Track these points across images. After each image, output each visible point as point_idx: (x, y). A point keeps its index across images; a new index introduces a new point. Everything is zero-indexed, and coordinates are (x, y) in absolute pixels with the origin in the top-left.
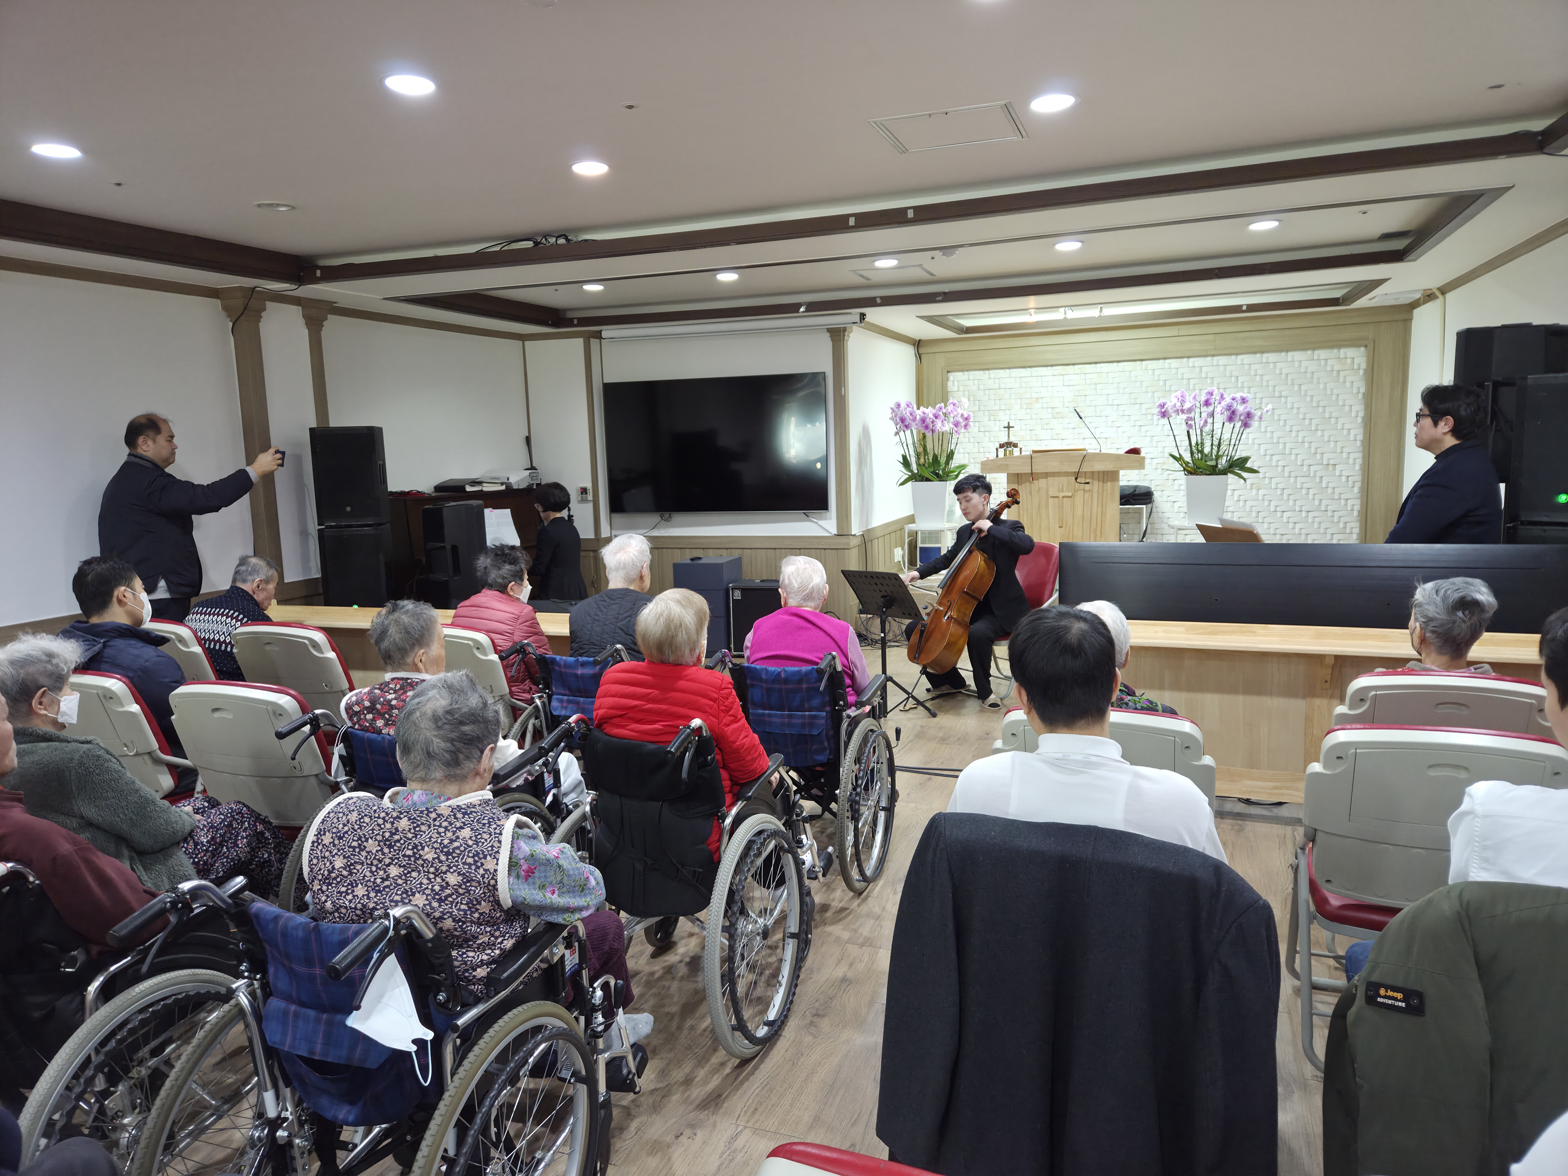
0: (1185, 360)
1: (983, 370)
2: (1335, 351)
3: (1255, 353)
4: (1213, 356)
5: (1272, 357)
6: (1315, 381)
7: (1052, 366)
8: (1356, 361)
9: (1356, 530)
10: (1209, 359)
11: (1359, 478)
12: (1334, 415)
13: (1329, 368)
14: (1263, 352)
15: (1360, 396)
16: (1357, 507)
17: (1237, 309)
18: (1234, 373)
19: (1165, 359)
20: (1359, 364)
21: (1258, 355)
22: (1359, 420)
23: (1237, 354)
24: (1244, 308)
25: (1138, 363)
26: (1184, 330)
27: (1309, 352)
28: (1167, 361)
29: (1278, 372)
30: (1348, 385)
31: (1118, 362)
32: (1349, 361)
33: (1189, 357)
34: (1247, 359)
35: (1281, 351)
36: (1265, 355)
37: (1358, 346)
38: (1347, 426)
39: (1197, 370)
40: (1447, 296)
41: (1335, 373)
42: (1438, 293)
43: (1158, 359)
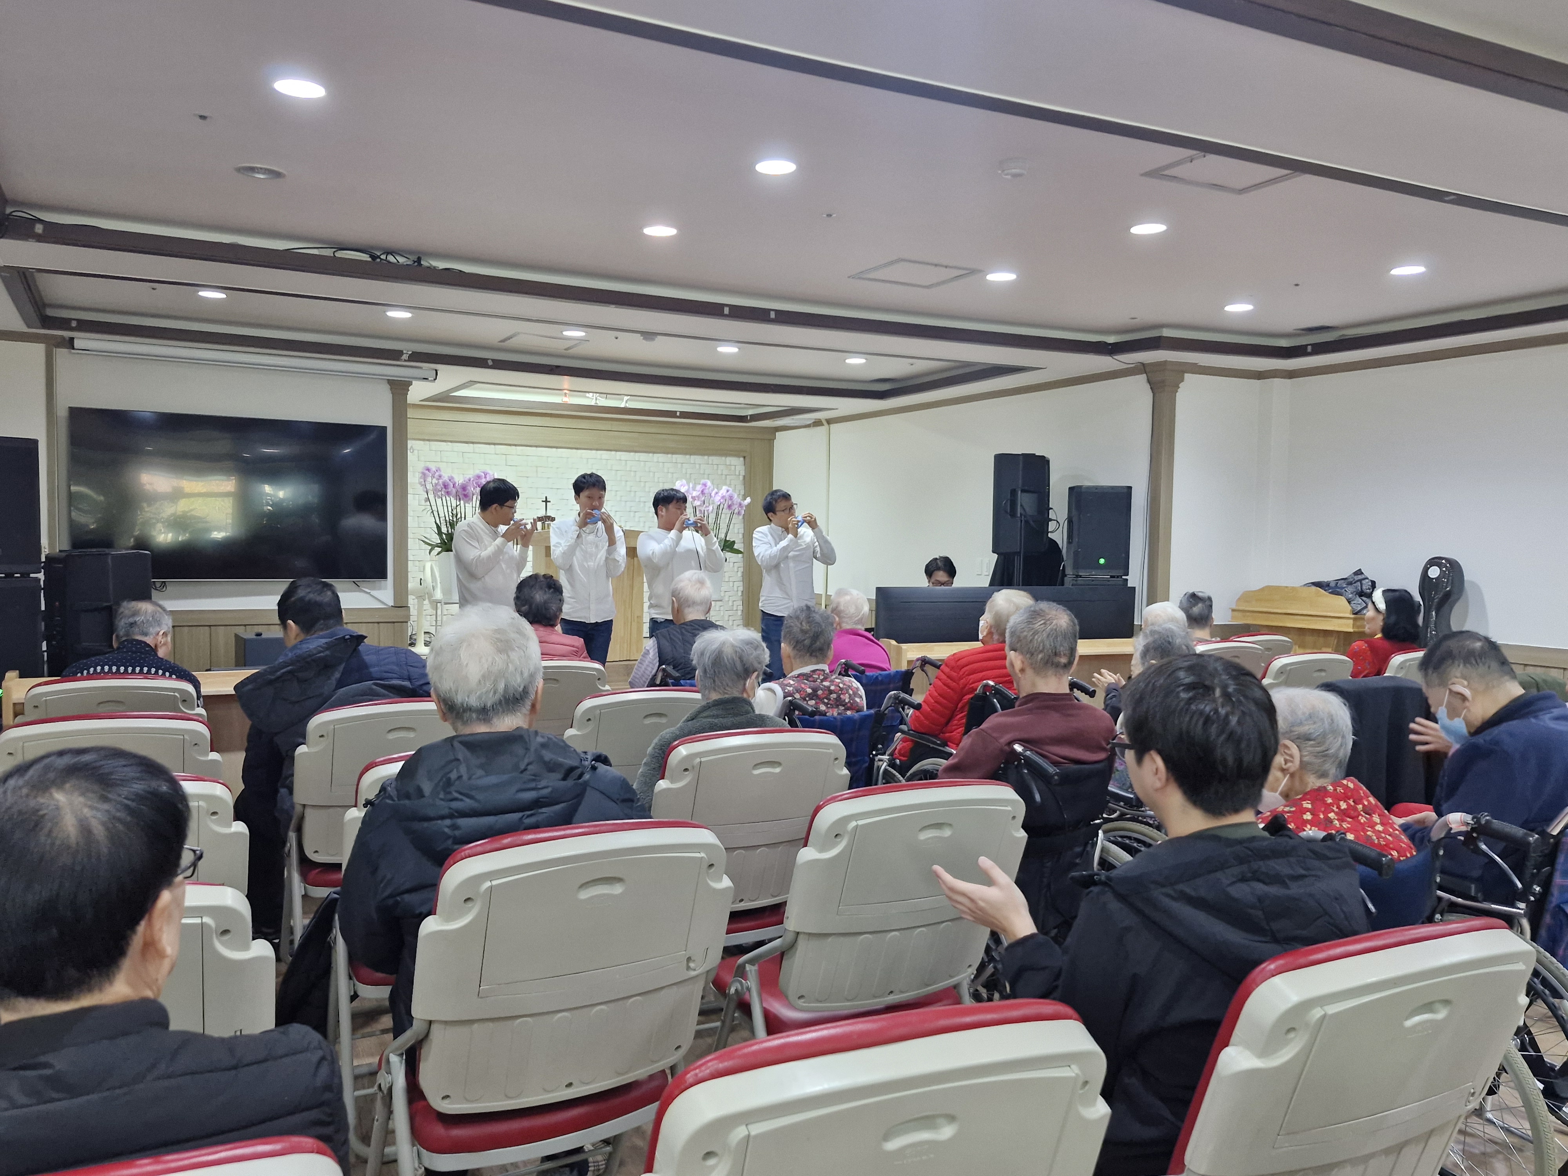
0: (613, 453)
1: (424, 440)
2: (723, 458)
3: (668, 453)
5: (679, 458)
8: (738, 468)
9: (741, 608)
11: (741, 564)
13: (720, 472)
14: (673, 453)
16: (741, 589)
17: (672, 414)
19: (597, 450)
20: (740, 471)
21: (670, 456)
24: (678, 414)
26: (615, 426)
27: (706, 457)
28: (599, 452)
32: (733, 468)
34: (661, 457)
35: (686, 454)
36: (674, 456)
37: (739, 456)
39: (624, 463)
40: (831, 426)
41: (724, 477)
42: (825, 423)
43: (591, 449)
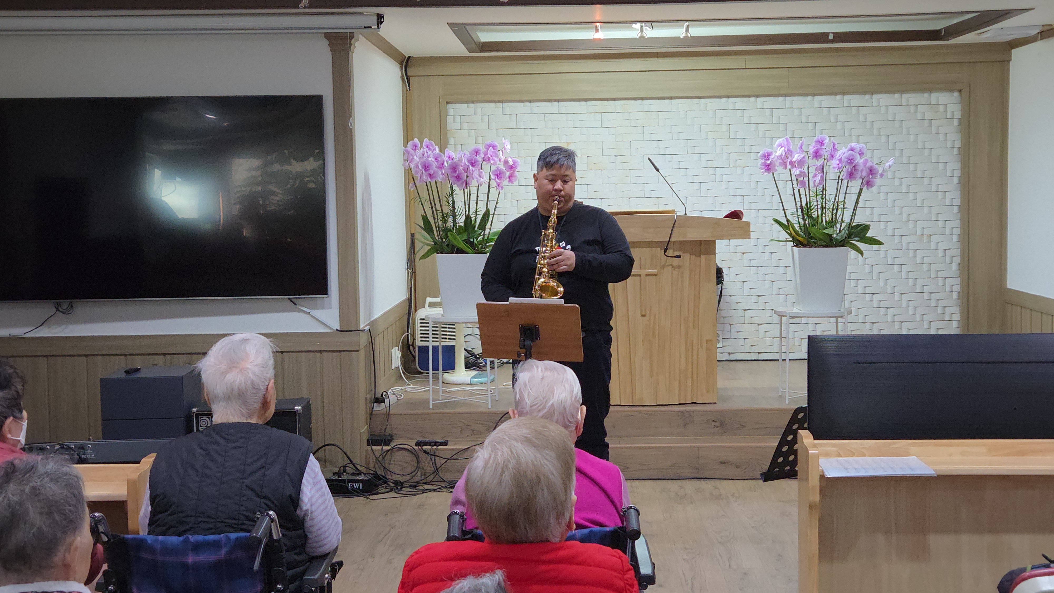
0: (752, 99)
1: (494, 102)
2: (926, 95)
3: (835, 94)
4: (786, 96)
6: (904, 131)
7: (586, 100)
8: (950, 108)
9: (957, 317)
10: (781, 99)
11: (958, 252)
12: (927, 174)
13: (919, 116)
14: (844, 93)
15: (956, 151)
16: (957, 288)
17: (821, 38)
18: (811, 119)
19: (728, 97)
20: (953, 113)
21: (838, 97)
22: (956, 180)
23: (814, 95)
24: (831, 37)
25: (696, 100)
26: (752, 61)
27: (897, 96)
29: (861, 118)
30: (941, 137)
31: (671, 98)
32: (941, 108)
33: (757, 96)
34: (826, 101)
35: (864, 93)
36: (846, 97)
37: (952, 91)
38: (941, 188)
39: (768, 112)
41: (926, 122)
43: (720, 97)
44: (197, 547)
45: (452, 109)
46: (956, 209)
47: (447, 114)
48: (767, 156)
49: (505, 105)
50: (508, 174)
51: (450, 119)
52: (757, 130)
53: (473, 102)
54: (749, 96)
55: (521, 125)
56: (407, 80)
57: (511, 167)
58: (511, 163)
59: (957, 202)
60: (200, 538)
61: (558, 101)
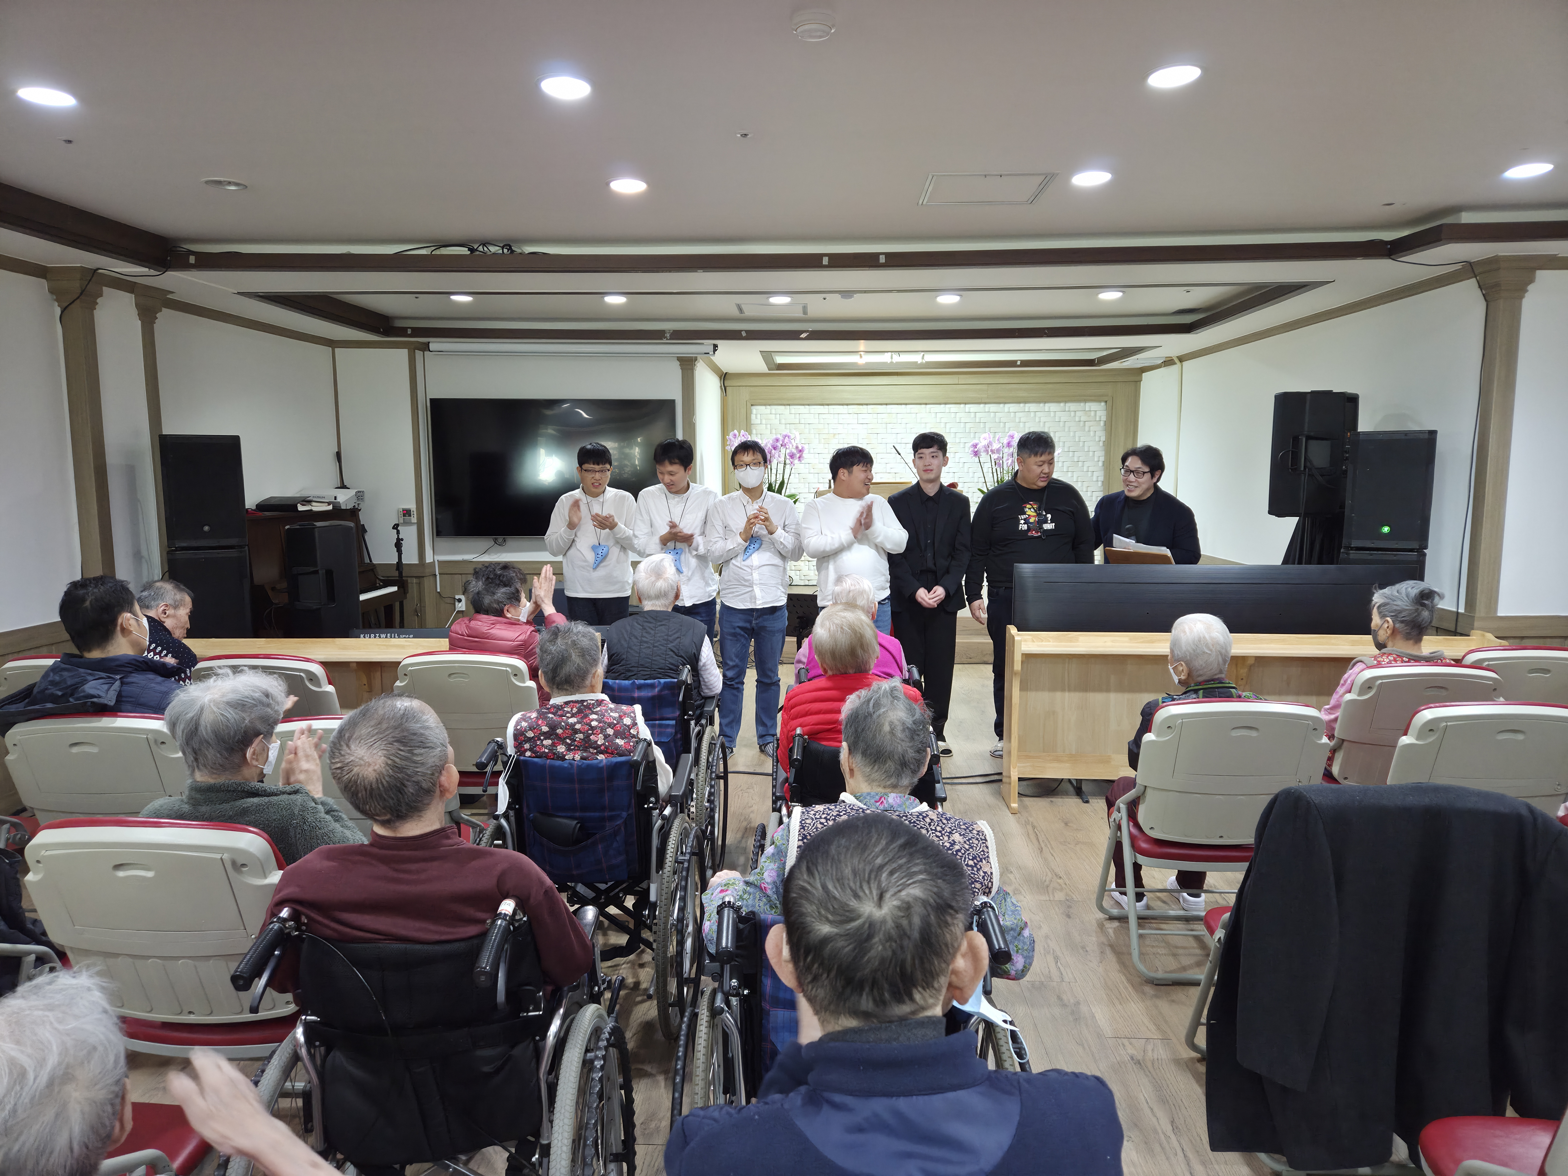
0: (962, 406)
1: (784, 405)
2: (1082, 404)
3: (1019, 403)
4: (985, 403)
5: (1032, 407)
6: (1067, 430)
7: (847, 405)
8: (1098, 413)
10: (982, 405)
12: (1081, 459)
13: (1077, 419)
14: (1025, 402)
15: (1101, 444)
17: (1012, 363)
18: (1003, 420)
19: (946, 404)
20: (1100, 417)
21: (1022, 405)
22: (1100, 464)
23: (1005, 403)
24: (1019, 363)
25: (923, 406)
26: (963, 379)
27: (1062, 404)
28: (948, 406)
29: (1037, 420)
30: (1092, 433)
31: (906, 404)
32: (1092, 413)
33: (966, 404)
34: (1013, 407)
35: (1040, 402)
36: (1027, 405)
37: (1100, 401)
38: (1091, 469)
39: (972, 415)
40: (1185, 363)
41: (1082, 423)
42: (1176, 361)
43: (940, 404)
44: (640, 687)
45: (755, 410)
46: (1100, 484)
47: (751, 413)
48: (975, 446)
49: (791, 407)
50: (798, 455)
51: (753, 417)
52: (965, 427)
53: (770, 405)
54: (960, 404)
55: (802, 421)
56: (724, 389)
57: (800, 451)
58: (800, 448)
59: (1101, 478)
60: (642, 681)
61: (828, 405)
